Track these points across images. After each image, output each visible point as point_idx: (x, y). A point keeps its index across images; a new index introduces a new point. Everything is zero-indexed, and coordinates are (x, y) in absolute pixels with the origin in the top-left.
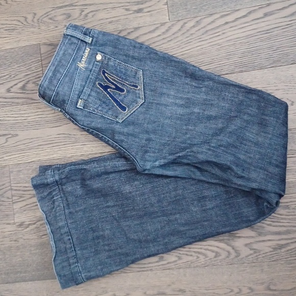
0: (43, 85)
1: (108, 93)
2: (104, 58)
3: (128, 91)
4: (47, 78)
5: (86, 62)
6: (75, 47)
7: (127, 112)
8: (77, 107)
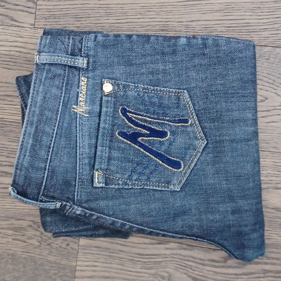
2: (116, 88)
3: (173, 133)
5: (86, 102)
6: (62, 81)
7: (184, 168)
8: (94, 185)
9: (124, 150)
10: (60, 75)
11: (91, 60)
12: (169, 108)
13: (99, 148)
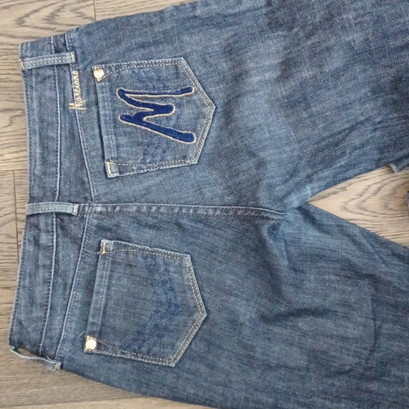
2: (108, 71)
3: (179, 105)
4: (36, 161)
5: (82, 96)
6: (53, 82)
7: (197, 139)
9: (130, 134)
10: (49, 77)
11: (79, 52)
12: (168, 80)
13: (105, 137)
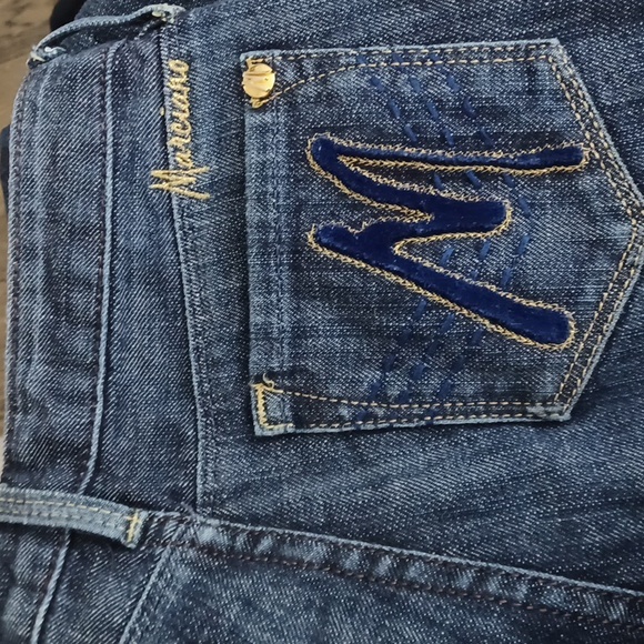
0: (24, 393)
1: (408, 269)
2: (290, 75)
4: (30, 347)
5: (195, 149)
7: (579, 336)
8: (258, 432)
9: (343, 293)
13: (256, 300)
